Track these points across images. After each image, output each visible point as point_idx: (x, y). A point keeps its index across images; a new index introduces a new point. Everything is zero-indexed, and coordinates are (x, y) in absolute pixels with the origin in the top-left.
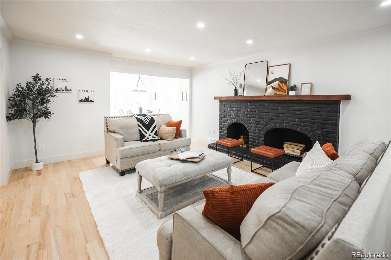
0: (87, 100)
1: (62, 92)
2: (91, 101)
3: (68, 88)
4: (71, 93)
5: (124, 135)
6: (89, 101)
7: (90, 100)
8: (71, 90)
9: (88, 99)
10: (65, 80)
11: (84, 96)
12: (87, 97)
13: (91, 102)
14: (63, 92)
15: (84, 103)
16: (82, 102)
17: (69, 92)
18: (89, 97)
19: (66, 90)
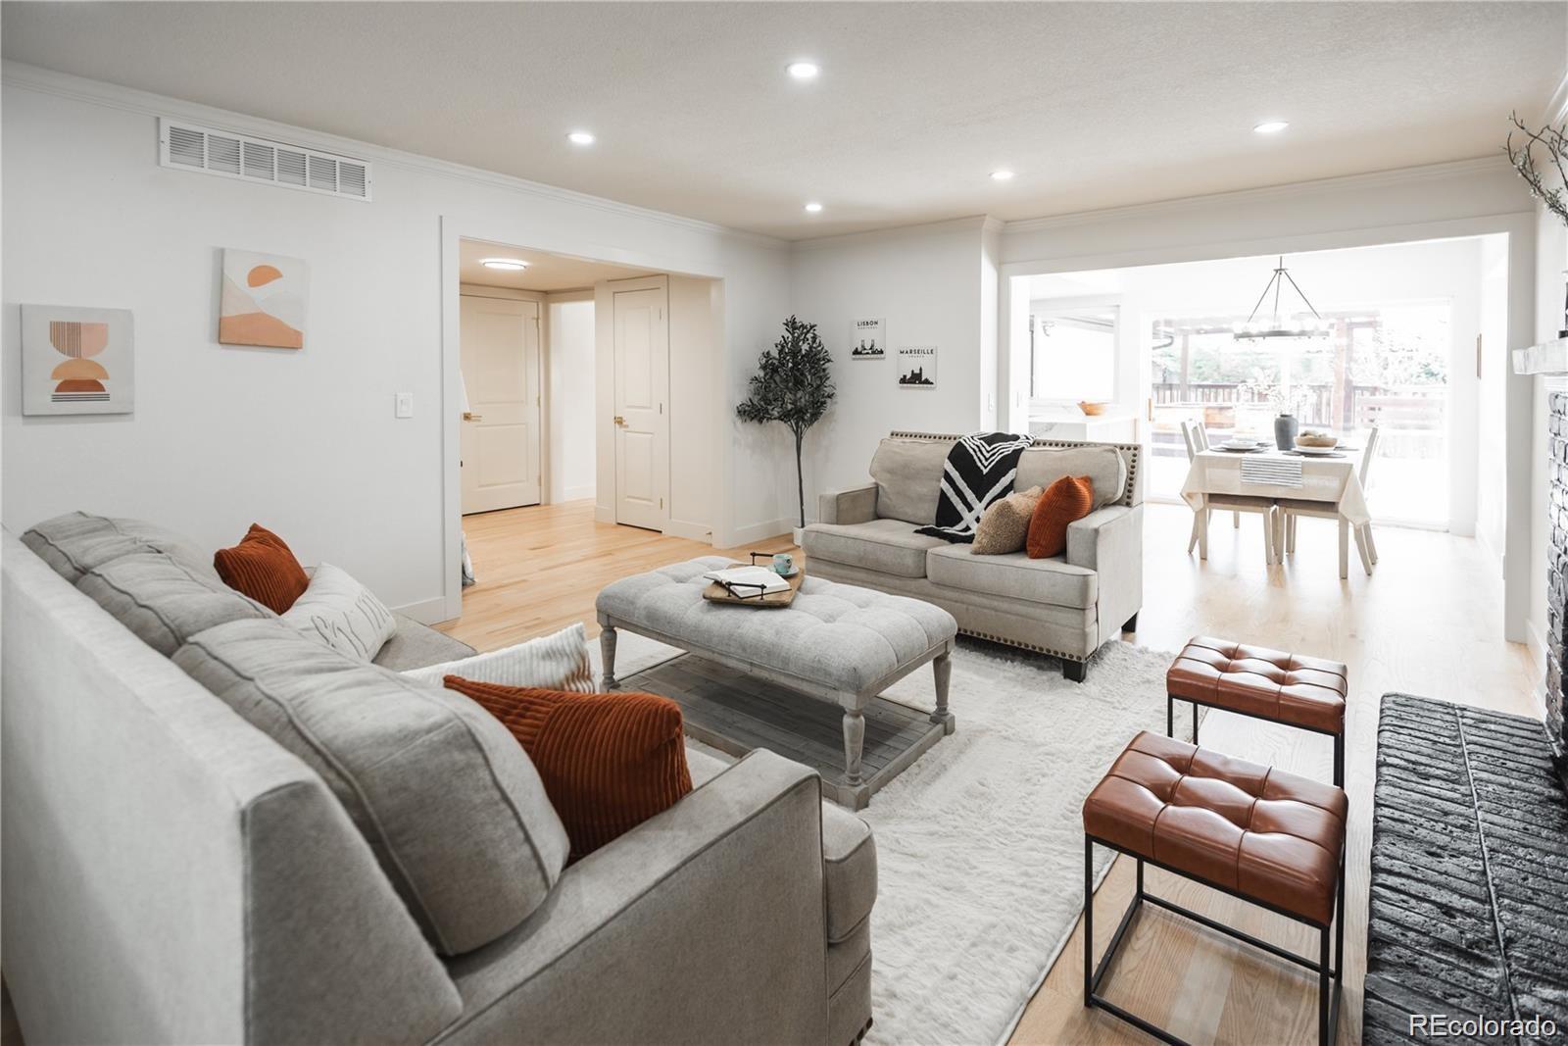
0: (916, 379)
1: (865, 356)
2: (927, 382)
3: (877, 347)
4: (884, 358)
5: (891, 496)
6: (920, 383)
7: (923, 379)
8: (882, 352)
9: (920, 375)
10: (872, 323)
11: (909, 366)
12: (917, 371)
13: (925, 385)
14: (868, 356)
15: (910, 388)
16: (905, 385)
17: (879, 356)
18: (921, 369)
19: (873, 353)
